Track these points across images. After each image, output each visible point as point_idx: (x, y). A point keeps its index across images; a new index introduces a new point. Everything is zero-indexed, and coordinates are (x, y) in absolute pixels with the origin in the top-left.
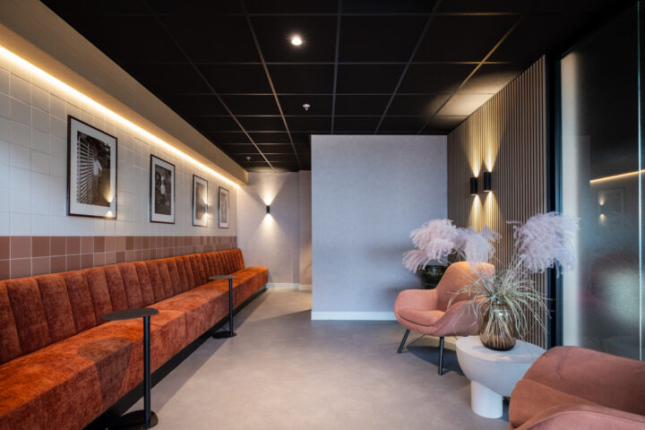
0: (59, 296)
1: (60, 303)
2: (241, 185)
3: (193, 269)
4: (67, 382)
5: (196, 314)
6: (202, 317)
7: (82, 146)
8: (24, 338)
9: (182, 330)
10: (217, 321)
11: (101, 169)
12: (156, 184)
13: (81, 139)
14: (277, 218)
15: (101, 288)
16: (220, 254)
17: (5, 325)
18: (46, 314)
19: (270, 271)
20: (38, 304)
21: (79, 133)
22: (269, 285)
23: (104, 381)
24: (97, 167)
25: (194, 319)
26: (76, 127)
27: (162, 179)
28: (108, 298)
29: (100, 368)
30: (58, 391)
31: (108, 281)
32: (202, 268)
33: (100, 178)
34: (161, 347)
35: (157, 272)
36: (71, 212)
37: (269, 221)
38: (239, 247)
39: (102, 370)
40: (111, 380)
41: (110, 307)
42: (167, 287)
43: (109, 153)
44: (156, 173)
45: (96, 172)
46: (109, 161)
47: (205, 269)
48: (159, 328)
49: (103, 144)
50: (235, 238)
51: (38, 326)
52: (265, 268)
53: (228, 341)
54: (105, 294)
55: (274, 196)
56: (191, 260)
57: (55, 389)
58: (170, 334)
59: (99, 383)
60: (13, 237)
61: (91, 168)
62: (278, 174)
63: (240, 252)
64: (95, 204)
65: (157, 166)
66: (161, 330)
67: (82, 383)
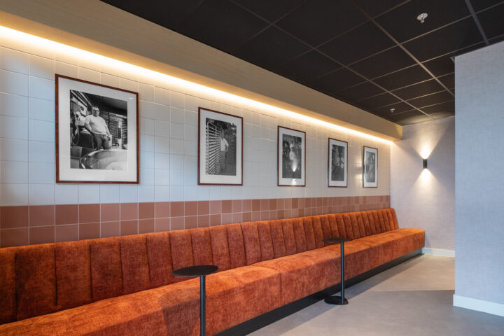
0: (183, 248)
1: (183, 252)
2: (394, 141)
3: (323, 229)
4: (131, 321)
5: (295, 276)
6: (305, 279)
7: (210, 129)
8: (152, 277)
9: (274, 290)
10: (330, 285)
11: (228, 145)
12: (284, 152)
13: (210, 125)
14: (435, 173)
15: (220, 243)
16: (362, 215)
17: (139, 265)
18: (172, 260)
19: (427, 234)
20: (165, 252)
21: (207, 120)
22: (424, 250)
23: (171, 326)
24: (224, 144)
25: (291, 280)
26: (204, 115)
27: (291, 146)
28: (226, 251)
29: (167, 314)
30: (122, 327)
31: (227, 238)
32: (336, 228)
33: (226, 153)
34: (243, 304)
35: (280, 231)
36: (201, 182)
37: (426, 177)
38: (393, 206)
39: (170, 316)
40: (180, 326)
41: (227, 259)
42: (289, 244)
43: (235, 131)
44: (284, 142)
45: (223, 148)
46: (235, 138)
47: (339, 229)
48: (243, 286)
49: (230, 124)
50: (388, 198)
51: (163, 268)
52: (421, 231)
53: (336, 308)
54: (223, 248)
55: (433, 148)
56: (322, 220)
57: (119, 325)
58: (257, 292)
59: (165, 327)
60: (157, 203)
61: (219, 145)
62: (438, 121)
63: (393, 212)
64: (222, 174)
65: (284, 135)
66: (245, 287)
67: (146, 325)
